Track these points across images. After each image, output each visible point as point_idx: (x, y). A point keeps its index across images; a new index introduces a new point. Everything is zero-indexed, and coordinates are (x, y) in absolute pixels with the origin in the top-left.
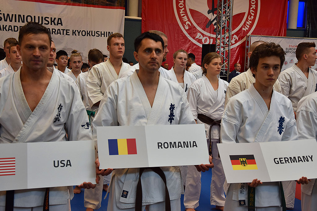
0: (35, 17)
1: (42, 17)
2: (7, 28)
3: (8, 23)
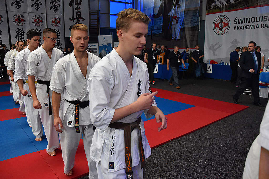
0: (257, 17)
1: (262, 17)
2: (239, 28)
3: (241, 25)
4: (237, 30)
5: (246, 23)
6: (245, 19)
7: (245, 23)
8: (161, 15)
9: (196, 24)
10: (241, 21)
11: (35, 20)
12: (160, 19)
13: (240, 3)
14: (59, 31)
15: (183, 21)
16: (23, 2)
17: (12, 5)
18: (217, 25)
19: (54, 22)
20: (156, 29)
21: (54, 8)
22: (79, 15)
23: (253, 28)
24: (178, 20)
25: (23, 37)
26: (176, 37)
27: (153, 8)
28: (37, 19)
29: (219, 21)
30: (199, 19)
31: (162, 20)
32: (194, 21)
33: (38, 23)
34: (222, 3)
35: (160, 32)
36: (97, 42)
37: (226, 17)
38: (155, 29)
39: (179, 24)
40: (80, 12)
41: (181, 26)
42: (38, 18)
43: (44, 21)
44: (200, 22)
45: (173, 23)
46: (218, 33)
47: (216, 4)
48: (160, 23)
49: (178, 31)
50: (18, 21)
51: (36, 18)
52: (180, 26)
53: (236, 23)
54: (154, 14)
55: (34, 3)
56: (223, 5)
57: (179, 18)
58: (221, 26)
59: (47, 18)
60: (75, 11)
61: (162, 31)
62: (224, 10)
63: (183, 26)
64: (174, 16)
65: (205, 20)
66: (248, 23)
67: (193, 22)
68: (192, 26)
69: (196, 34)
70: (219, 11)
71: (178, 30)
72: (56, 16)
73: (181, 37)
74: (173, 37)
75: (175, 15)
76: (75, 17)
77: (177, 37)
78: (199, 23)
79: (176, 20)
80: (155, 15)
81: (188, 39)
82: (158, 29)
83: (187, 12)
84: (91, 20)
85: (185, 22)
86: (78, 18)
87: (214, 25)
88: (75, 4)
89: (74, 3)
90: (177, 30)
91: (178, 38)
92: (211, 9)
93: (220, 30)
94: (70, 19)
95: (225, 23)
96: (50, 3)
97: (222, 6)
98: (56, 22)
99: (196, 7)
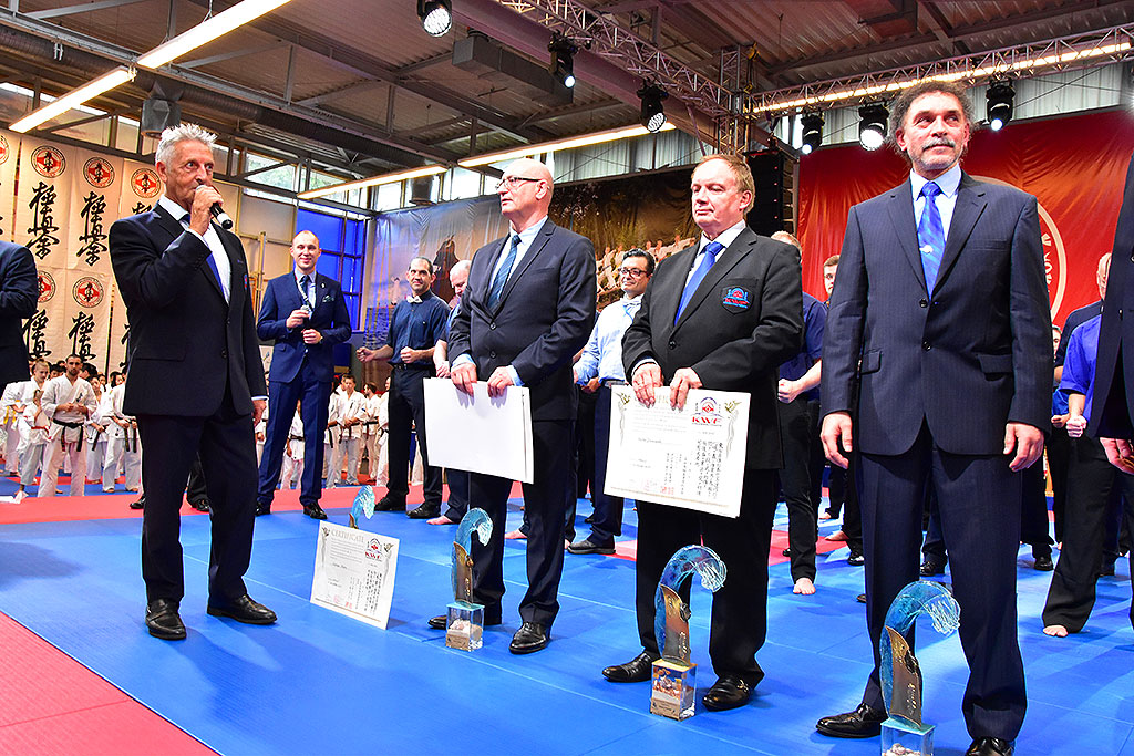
16: (57, 241)
25: (42, 331)
51: (85, 286)
55: (83, 244)
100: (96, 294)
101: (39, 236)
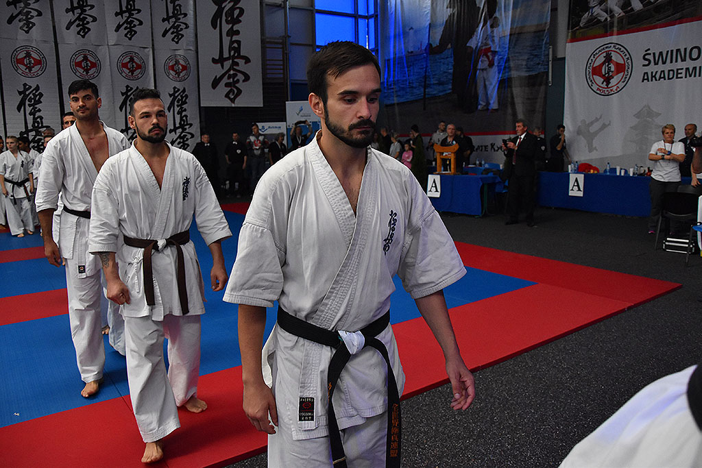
4: (652, 80)
5: (676, 61)
6: (672, 51)
7: (671, 62)
8: (449, 46)
9: (541, 69)
10: (661, 58)
11: (125, 65)
12: (447, 58)
13: (658, 9)
14: (184, 91)
15: (508, 60)
16: (95, 19)
17: (68, 28)
18: (596, 71)
19: (172, 68)
20: (437, 82)
21: (172, 33)
22: (236, 48)
23: (695, 76)
24: (493, 59)
26: (488, 104)
27: (428, 30)
28: (129, 62)
29: (601, 59)
30: (548, 55)
31: (451, 60)
32: (536, 60)
33: (132, 72)
34: (610, 12)
35: (445, 91)
36: (282, 118)
37: (620, 47)
38: (432, 83)
39: (495, 69)
40: (239, 42)
41: (500, 76)
42: (132, 60)
43: (148, 67)
44: (550, 62)
45: (480, 66)
46: (598, 92)
47: (594, 14)
48: (446, 66)
49: (494, 87)
50: (83, 68)
51: (127, 60)
52: (499, 73)
53: (647, 63)
54: (430, 45)
55: (120, 20)
56: (612, 17)
57: (496, 52)
58: (608, 73)
59: (154, 60)
60: (226, 40)
61: (450, 87)
62: (615, 29)
63: (507, 74)
64: (484, 48)
65: (564, 58)
66: (682, 61)
67: (532, 63)
68: (531, 73)
69: (542, 95)
70: (602, 31)
71: (494, 84)
72: (178, 53)
73: (501, 101)
74: (481, 102)
75: (486, 44)
76: (226, 55)
77: (491, 102)
78: (548, 65)
79: (488, 58)
80: (434, 46)
81: (520, 109)
82: (440, 83)
83: (516, 36)
84: (268, 62)
85: (512, 64)
86: (234, 57)
87: (588, 69)
88: (226, 20)
89: (224, 18)
90: (491, 84)
91: (494, 105)
92: (581, 28)
93: (605, 83)
94: (214, 61)
95: (617, 65)
96: (164, 20)
97: (609, 19)
98: (177, 68)
99: (541, 25)
100: (139, 67)
101: (77, 15)
